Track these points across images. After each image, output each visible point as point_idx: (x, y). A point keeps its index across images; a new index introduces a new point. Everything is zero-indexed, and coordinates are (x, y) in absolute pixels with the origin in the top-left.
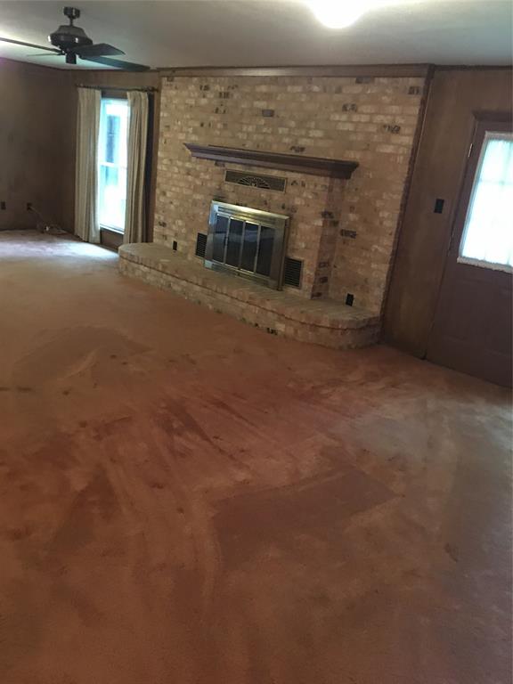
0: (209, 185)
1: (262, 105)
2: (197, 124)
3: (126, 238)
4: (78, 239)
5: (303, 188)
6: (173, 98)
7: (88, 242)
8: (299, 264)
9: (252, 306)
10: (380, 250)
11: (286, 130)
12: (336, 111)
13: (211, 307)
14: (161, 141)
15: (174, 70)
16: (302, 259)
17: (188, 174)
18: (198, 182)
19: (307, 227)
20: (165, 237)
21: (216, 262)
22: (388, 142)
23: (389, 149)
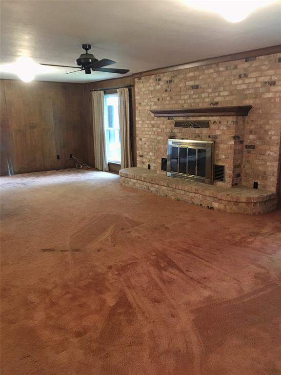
0: (165, 130)
1: (192, 83)
2: (156, 100)
3: (122, 166)
4: (97, 170)
5: (219, 125)
6: (142, 88)
7: (102, 171)
8: (222, 167)
9: (197, 195)
10: (272, 154)
11: (206, 95)
12: (235, 79)
13: (173, 198)
14: (137, 112)
15: (141, 73)
16: (224, 164)
17: (153, 127)
18: (160, 131)
19: (225, 146)
20: (143, 163)
21: (173, 173)
22: (269, 91)
23: (270, 95)
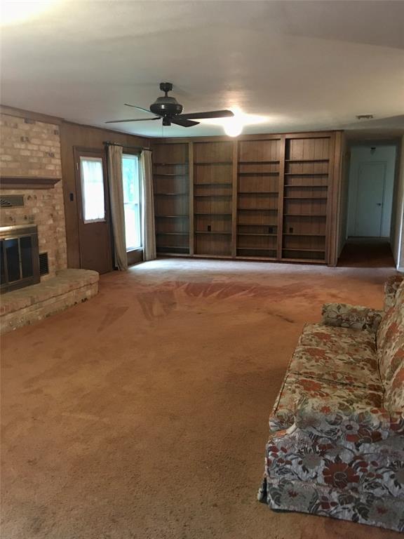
5: (36, 201)
8: (45, 255)
10: (61, 229)
12: (17, 141)
16: (45, 251)
